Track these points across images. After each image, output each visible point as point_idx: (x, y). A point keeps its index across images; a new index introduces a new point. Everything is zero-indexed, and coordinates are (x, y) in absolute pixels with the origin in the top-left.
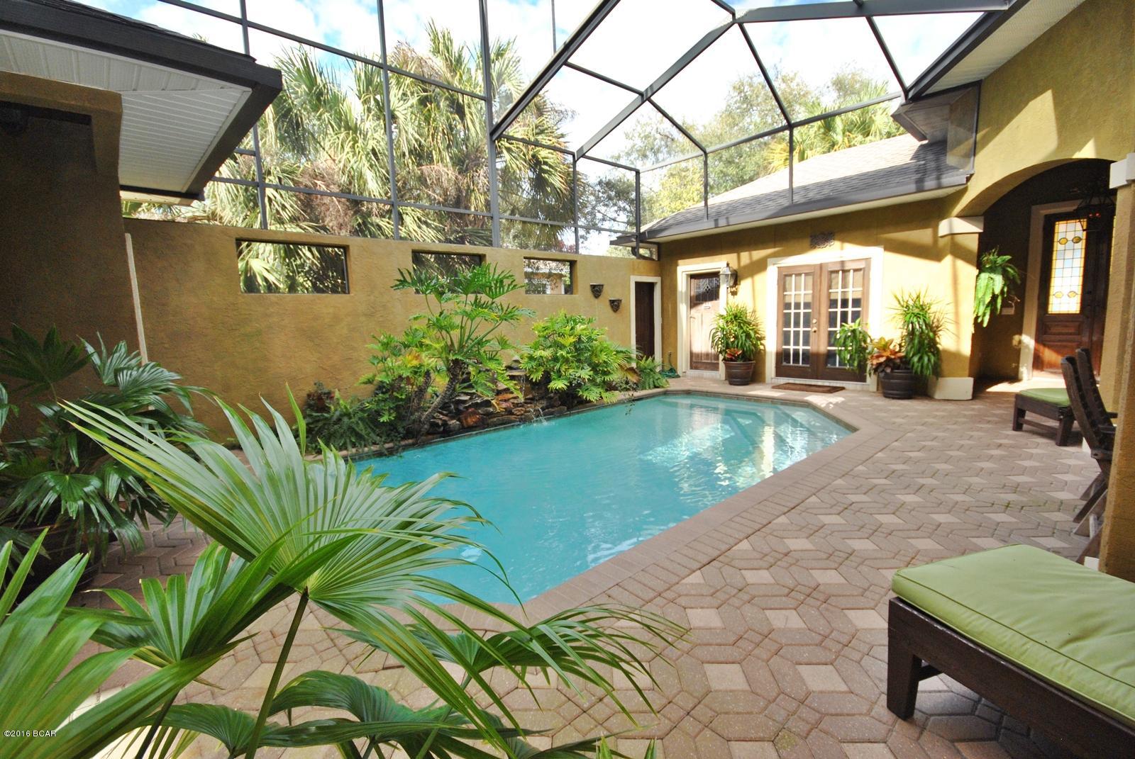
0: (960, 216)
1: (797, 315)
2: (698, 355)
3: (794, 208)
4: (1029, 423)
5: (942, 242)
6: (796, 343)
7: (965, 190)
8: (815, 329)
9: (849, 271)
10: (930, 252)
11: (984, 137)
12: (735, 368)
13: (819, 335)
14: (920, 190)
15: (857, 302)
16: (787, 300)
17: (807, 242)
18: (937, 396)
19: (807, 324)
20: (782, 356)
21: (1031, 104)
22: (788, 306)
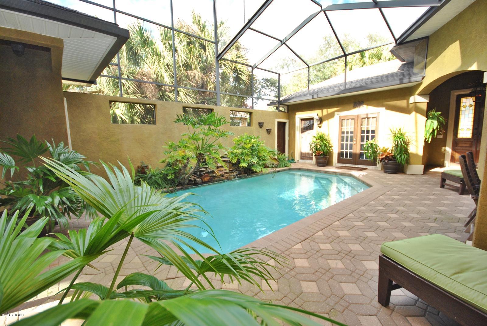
0: (419, 95)
1: (347, 137)
2: (304, 154)
3: (347, 90)
4: (447, 185)
5: (411, 106)
6: (347, 149)
7: (421, 84)
8: (355, 143)
9: (370, 118)
10: (406, 110)
11: (430, 61)
12: (319, 159)
13: (356, 146)
14: (401, 83)
15: (373, 132)
16: (343, 130)
17: (352, 105)
18: (408, 173)
19: (351, 140)
20: (340, 155)
21: (450, 46)
22: (343, 133)
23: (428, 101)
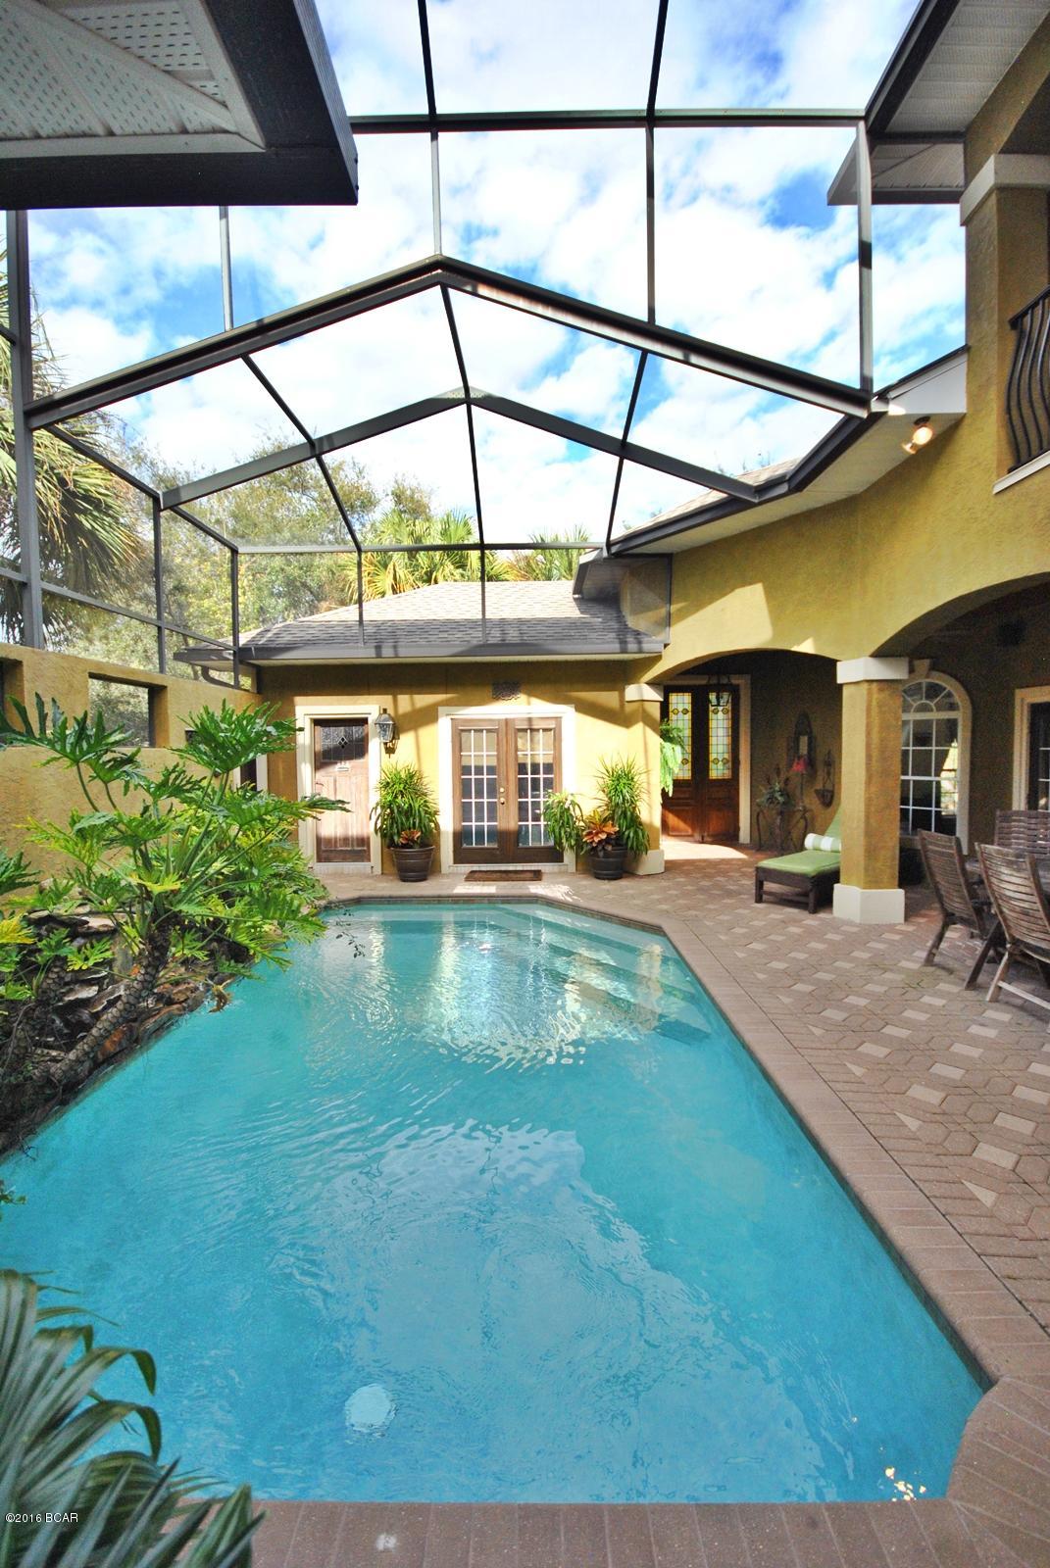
0: (649, 683)
1: (479, 782)
2: (329, 841)
3: (484, 648)
4: (770, 893)
5: (628, 708)
6: (480, 818)
7: (658, 658)
8: (502, 800)
9: (538, 730)
10: (619, 717)
11: (679, 610)
12: (407, 857)
13: (508, 808)
14: (624, 651)
15: (549, 768)
16: (465, 763)
17: (488, 691)
18: (641, 872)
19: (492, 792)
20: (461, 836)
22: (466, 770)
23: (662, 700)
